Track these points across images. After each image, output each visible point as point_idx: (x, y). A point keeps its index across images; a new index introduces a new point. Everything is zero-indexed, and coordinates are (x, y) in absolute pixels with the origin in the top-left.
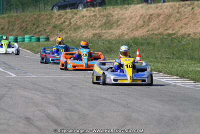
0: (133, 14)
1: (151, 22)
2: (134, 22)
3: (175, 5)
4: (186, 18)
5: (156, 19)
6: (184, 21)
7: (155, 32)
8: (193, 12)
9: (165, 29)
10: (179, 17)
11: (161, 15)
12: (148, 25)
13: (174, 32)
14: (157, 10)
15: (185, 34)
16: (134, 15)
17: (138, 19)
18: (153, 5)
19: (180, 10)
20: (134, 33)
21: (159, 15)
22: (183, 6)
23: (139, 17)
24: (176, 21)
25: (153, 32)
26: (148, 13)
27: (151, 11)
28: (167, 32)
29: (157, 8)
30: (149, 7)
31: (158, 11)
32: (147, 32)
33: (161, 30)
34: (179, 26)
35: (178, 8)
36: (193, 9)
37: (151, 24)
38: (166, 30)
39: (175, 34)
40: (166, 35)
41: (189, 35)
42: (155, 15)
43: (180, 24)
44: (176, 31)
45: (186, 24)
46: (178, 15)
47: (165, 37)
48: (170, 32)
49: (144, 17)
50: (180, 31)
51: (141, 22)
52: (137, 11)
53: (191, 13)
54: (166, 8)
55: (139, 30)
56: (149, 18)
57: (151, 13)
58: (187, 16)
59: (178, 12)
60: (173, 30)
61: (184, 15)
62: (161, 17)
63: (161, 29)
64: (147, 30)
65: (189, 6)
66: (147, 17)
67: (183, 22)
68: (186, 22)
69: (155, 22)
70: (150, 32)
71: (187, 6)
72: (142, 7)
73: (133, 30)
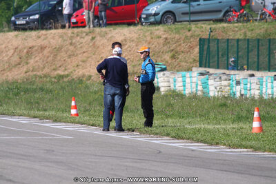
0: (3, 46)
1: (31, 58)
2: (6, 58)
3: (66, 34)
4: (84, 52)
5: (39, 53)
6: (80, 57)
7: (38, 74)
8: (94, 44)
9: (52, 68)
10: (73, 51)
11: (45, 48)
12: (27, 63)
13: (66, 73)
14: (39, 40)
15: (83, 76)
16: (5, 48)
17: (10, 54)
18: (34, 33)
19: (74, 41)
20: (5, 74)
21: (42, 48)
22: (78, 35)
23: (12, 51)
24: (70, 56)
25: (35, 73)
26: (26, 44)
27: (30, 43)
28: (56, 73)
29: (39, 37)
30: (27, 37)
31: (41, 42)
32: (26, 72)
33: (46, 71)
34: (75, 64)
35: (72, 38)
36: (93, 38)
37: (32, 61)
38: (54, 69)
39: (68, 76)
40: (55, 78)
41: (90, 77)
42: (36, 48)
43: (75, 61)
44: (70, 71)
45: (84, 62)
46: (71, 48)
47: (53, 80)
48: (60, 72)
49: (20, 51)
50: (75, 71)
51: (16, 59)
52: (8, 42)
53: (91, 44)
54: (53, 38)
55: (13, 69)
56: (28, 52)
57: (30, 45)
58: (85, 50)
59: (71, 44)
60: (66, 70)
61: (81, 47)
62: (46, 52)
63: (46, 69)
64: (25, 69)
65: (87, 35)
66: (25, 51)
67: (80, 59)
68: (85, 59)
69: (37, 59)
70: (30, 73)
71: (84, 34)
72: (16, 36)
73: (4, 70)
